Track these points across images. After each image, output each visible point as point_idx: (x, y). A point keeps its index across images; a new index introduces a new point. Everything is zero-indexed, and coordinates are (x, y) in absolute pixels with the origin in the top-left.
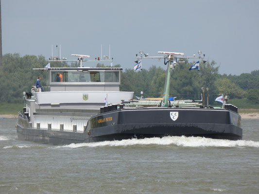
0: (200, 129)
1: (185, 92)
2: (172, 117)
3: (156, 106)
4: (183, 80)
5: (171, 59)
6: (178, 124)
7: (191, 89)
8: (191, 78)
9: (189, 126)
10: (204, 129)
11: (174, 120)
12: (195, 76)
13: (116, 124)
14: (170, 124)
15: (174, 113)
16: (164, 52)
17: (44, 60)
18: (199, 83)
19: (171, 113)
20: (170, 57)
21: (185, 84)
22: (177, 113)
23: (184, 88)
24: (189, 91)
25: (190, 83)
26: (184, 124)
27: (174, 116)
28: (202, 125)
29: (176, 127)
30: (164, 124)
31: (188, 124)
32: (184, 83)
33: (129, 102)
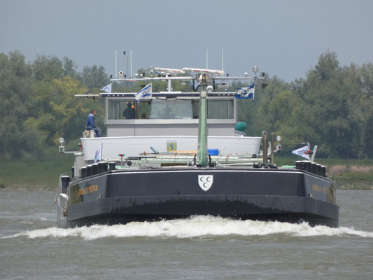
0: (252, 206)
1: (332, 130)
2: (201, 184)
3: (186, 165)
4: (326, 105)
5: (204, 81)
6: (213, 197)
7: (345, 125)
8: (344, 101)
9: (231, 200)
10: (258, 205)
11: (205, 189)
12: (353, 97)
13: (103, 198)
14: (198, 197)
15: (206, 176)
16: (193, 69)
17: (22, 61)
18: (363, 110)
19: (200, 177)
20: (201, 78)
21: (331, 115)
22: (211, 178)
23: (330, 123)
24: (341, 130)
25: (344, 112)
26: (222, 197)
27: (206, 182)
28: (254, 199)
29: (209, 201)
30: (189, 196)
31: (231, 198)
32: (329, 112)
33: (140, 158)
